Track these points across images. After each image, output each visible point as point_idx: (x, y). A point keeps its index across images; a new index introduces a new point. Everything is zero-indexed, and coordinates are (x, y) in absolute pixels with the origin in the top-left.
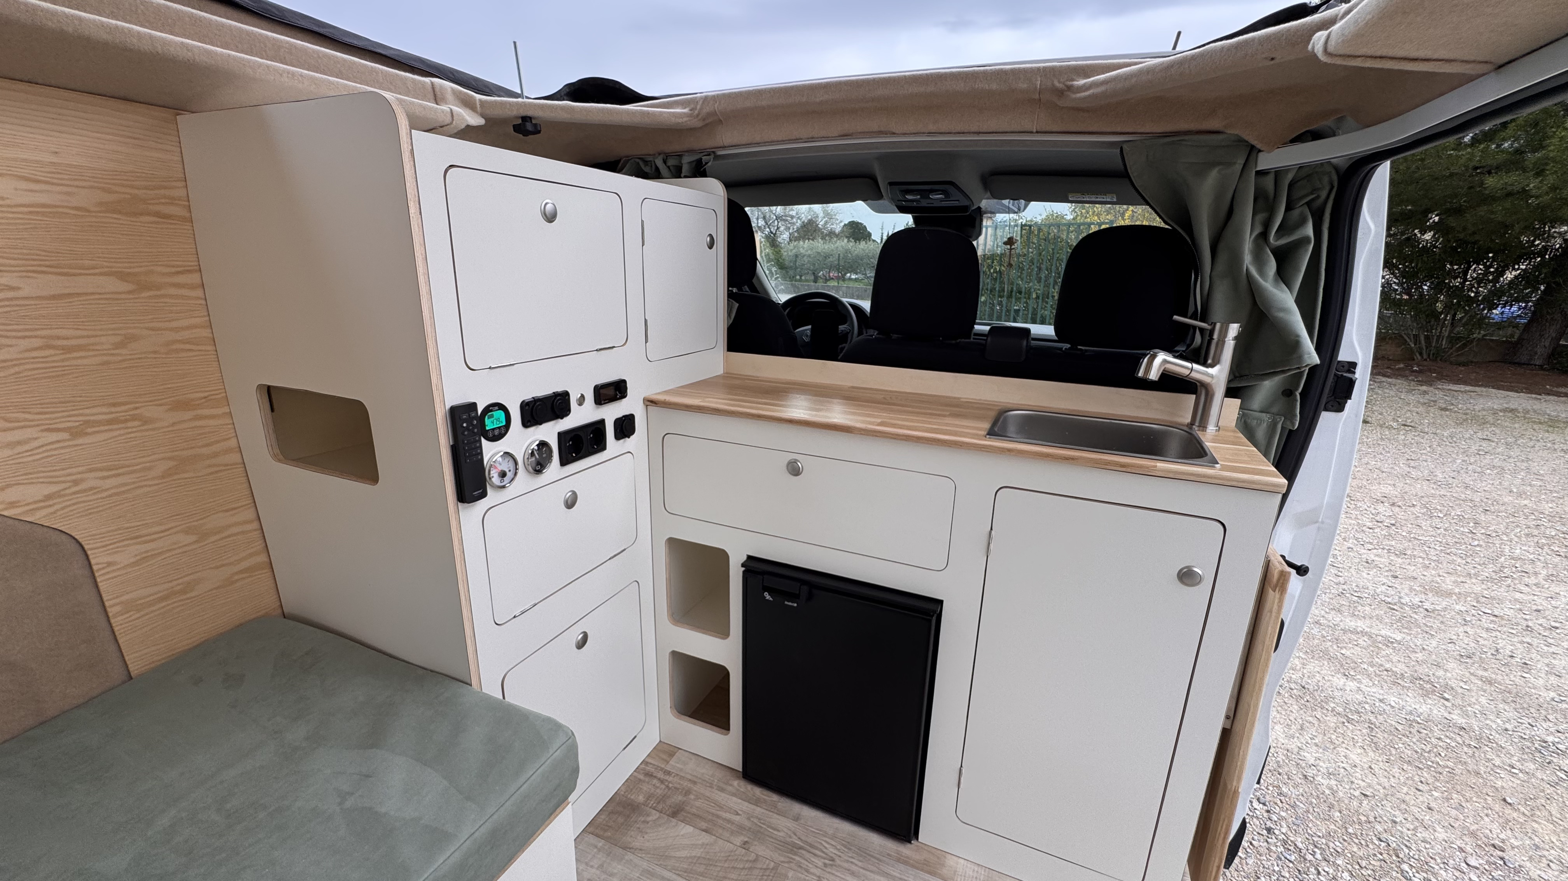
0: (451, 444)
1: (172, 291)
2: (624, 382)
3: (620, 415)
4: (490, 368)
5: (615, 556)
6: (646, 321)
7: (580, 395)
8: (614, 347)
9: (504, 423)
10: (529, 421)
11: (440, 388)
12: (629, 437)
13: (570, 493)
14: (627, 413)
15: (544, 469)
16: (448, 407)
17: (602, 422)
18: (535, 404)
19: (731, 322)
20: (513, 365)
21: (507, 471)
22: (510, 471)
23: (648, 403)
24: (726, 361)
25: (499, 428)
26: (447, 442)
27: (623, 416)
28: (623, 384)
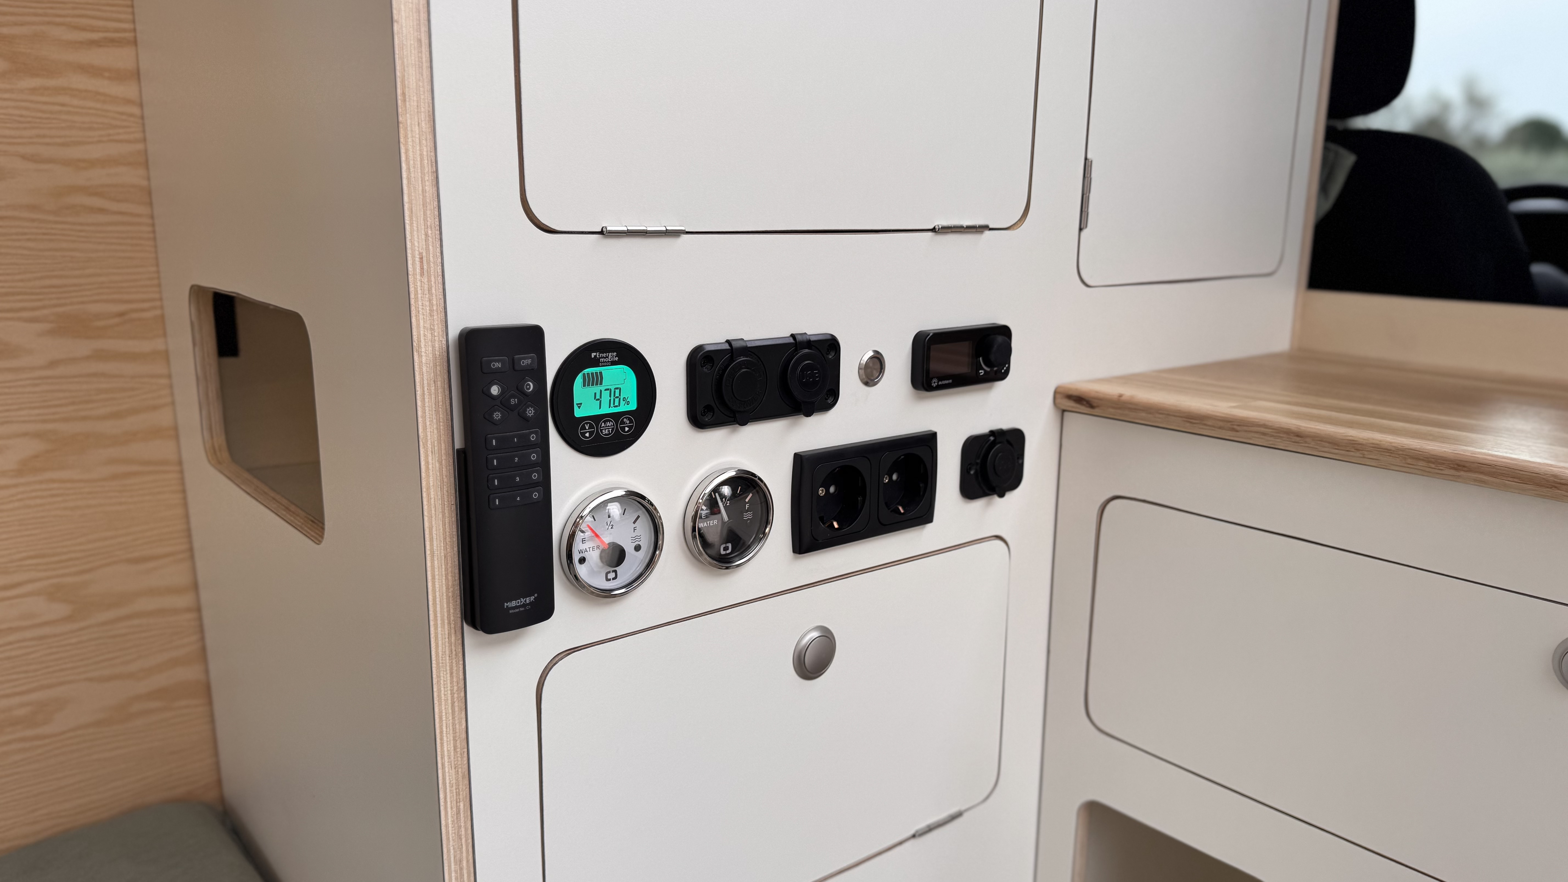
0: (458, 445)
1: (79, 81)
2: (1005, 332)
3: (982, 427)
4: (601, 233)
5: (930, 829)
6: (1087, 165)
7: (871, 354)
8: (986, 228)
9: (633, 406)
10: (709, 409)
11: (436, 269)
12: (1001, 495)
13: (815, 634)
14: (1005, 425)
15: (741, 555)
16: (454, 332)
17: (928, 441)
18: (732, 360)
19: (1328, 205)
20: (676, 233)
21: (629, 549)
22: (638, 548)
23: (1070, 404)
24: (1302, 316)
25: (616, 416)
26: (445, 438)
27: (992, 433)
28: (1000, 339)
